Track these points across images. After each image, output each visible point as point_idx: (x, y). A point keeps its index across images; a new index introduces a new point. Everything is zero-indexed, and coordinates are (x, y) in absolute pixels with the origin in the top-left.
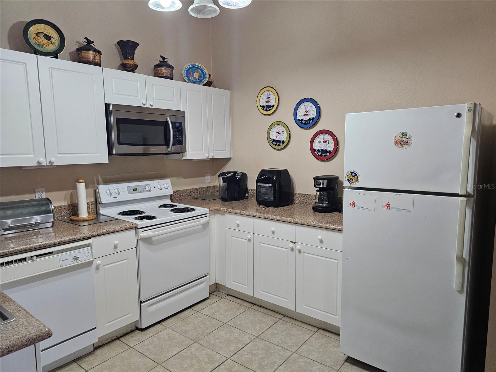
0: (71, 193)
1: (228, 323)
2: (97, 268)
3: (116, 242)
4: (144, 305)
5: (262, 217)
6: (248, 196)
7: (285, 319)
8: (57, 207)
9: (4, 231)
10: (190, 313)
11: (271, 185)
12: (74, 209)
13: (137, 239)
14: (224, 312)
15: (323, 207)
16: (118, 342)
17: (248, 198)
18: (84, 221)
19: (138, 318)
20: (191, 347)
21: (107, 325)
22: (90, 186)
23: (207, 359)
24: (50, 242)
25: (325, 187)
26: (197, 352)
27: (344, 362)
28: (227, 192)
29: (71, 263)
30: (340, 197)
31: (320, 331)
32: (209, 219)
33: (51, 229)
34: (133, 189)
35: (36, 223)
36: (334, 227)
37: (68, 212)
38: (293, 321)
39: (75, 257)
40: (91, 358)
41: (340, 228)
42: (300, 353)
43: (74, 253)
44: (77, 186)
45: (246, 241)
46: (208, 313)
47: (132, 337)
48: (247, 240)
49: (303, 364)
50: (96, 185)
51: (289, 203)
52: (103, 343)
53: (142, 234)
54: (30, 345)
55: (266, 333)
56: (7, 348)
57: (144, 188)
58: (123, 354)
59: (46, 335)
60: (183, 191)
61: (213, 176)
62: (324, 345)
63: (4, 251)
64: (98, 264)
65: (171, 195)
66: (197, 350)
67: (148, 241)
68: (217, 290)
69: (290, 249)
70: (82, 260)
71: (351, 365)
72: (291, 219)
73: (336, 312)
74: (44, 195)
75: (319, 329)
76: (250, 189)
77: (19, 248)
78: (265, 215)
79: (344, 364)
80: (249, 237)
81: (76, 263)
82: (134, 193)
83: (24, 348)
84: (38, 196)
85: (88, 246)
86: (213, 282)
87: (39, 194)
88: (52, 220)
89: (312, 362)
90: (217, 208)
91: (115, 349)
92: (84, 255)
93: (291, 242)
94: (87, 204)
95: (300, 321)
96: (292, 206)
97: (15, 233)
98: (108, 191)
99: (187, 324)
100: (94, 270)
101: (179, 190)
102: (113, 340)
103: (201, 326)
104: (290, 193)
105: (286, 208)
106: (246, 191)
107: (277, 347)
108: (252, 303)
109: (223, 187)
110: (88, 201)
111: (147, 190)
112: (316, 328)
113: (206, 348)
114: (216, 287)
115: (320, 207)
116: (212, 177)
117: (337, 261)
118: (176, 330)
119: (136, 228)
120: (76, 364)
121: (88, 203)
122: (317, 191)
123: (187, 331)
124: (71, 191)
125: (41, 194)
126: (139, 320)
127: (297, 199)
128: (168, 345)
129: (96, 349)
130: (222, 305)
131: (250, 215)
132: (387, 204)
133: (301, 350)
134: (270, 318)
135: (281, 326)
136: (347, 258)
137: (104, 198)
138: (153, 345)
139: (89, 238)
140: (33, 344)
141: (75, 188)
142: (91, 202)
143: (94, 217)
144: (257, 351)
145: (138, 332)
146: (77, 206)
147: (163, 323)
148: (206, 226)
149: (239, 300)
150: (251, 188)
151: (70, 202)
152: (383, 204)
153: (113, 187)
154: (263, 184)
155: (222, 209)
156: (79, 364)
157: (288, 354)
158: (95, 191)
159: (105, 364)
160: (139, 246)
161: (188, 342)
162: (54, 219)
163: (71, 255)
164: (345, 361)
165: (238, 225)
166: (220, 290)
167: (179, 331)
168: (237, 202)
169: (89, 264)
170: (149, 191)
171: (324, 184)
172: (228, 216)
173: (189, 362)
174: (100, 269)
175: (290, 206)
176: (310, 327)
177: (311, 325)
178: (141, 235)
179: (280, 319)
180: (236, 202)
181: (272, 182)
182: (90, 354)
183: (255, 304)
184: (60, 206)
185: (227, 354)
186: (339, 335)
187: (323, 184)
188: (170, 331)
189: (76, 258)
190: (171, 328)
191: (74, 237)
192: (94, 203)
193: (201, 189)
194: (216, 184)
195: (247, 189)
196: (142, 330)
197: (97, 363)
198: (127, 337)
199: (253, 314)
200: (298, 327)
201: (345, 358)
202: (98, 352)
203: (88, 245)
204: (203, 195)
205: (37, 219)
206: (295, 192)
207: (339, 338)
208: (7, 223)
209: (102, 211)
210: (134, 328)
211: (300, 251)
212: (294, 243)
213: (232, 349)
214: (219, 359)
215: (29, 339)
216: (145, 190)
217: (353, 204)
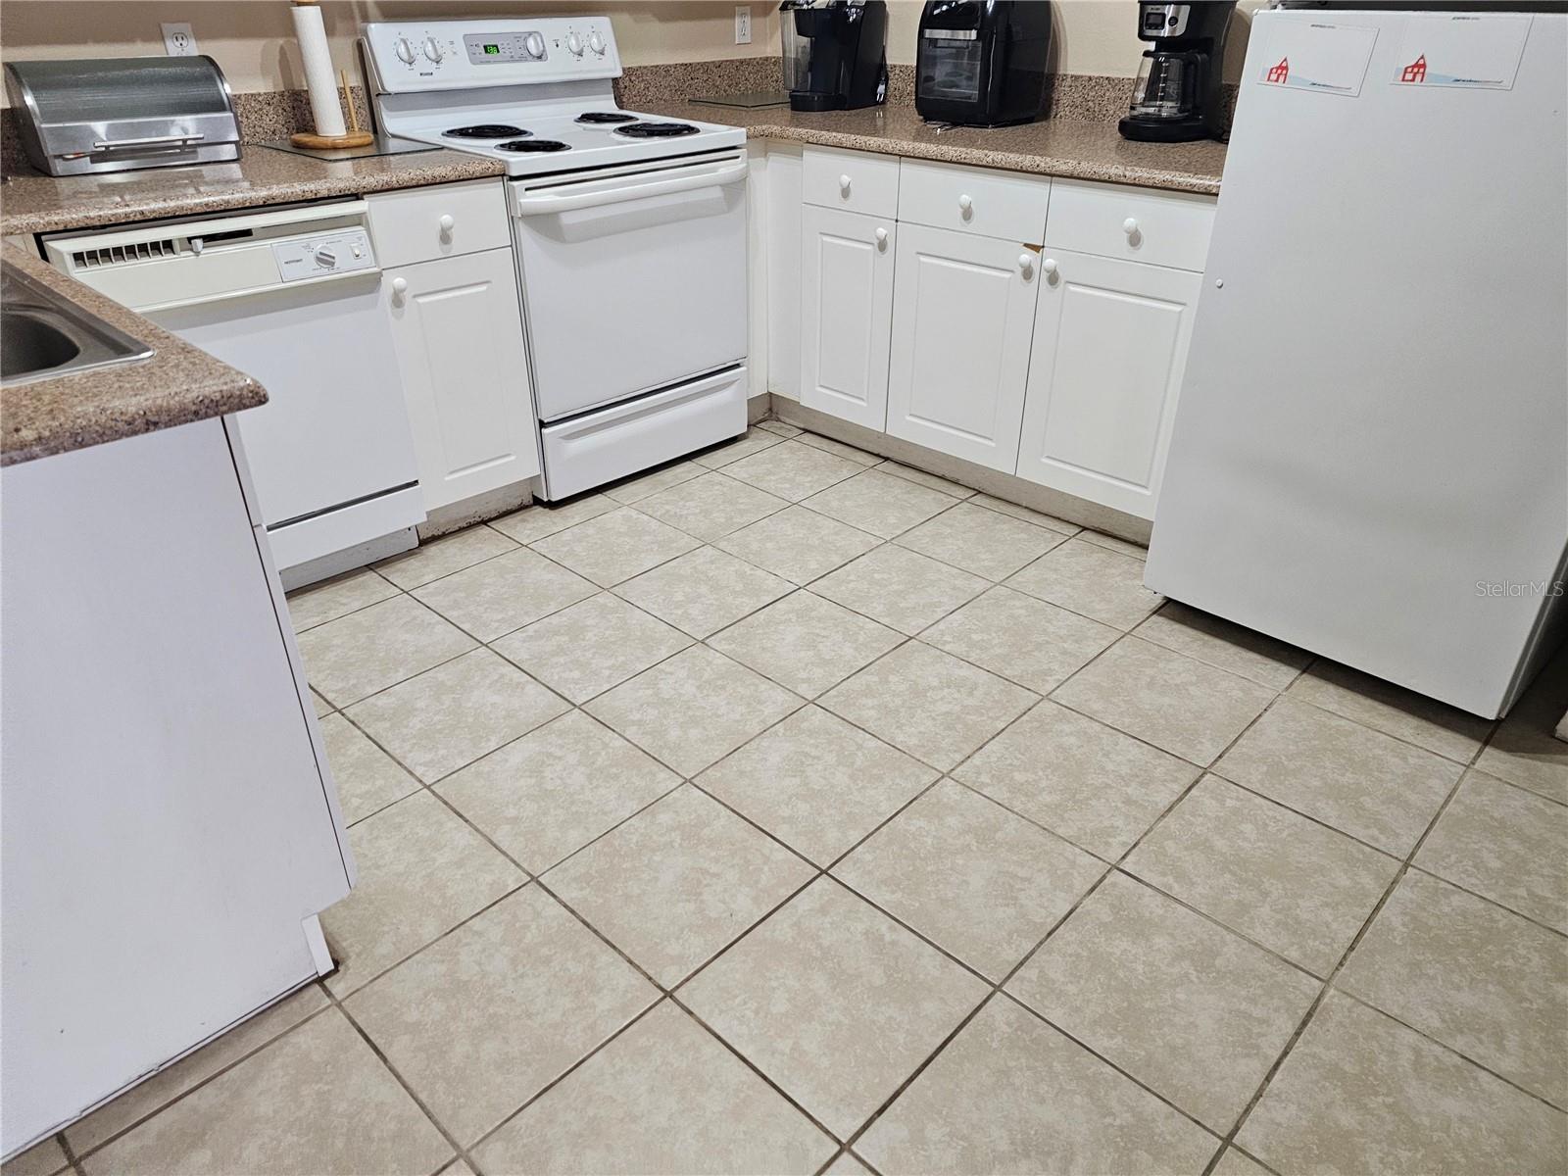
0: (282, 48)
1: (802, 503)
2: (397, 300)
3: (446, 219)
4: (549, 434)
5: (930, 155)
6: (885, 95)
7: (978, 499)
8: (243, 98)
9: (92, 162)
10: (689, 472)
11: (973, 34)
12: (298, 107)
13: (512, 217)
14: (791, 474)
15: (1158, 119)
16: (484, 531)
17: (883, 103)
18: (335, 148)
19: (537, 471)
20: (694, 555)
21: (447, 479)
22: (340, 25)
23: (741, 586)
24: (238, 196)
25: (1178, 34)
26: (713, 566)
27: (1151, 615)
28: (809, 75)
29: (312, 273)
30: (1230, 85)
31: (1087, 535)
32: (748, 167)
33: (235, 166)
34: (485, 47)
35: (185, 141)
36: (1189, 180)
37: (282, 121)
38: (1004, 507)
39: (321, 253)
40: (413, 563)
41: (1209, 186)
42: (1016, 586)
43: (320, 241)
44: (296, 18)
45: (868, 247)
46: (743, 475)
47: (524, 521)
48: (872, 244)
49: (1023, 612)
50: (359, 24)
51: (1033, 114)
52: (444, 530)
53: (525, 200)
54: (207, 416)
55: (916, 532)
56: (142, 413)
57: (522, 43)
58: (503, 561)
59: (250, 395)
60: (655, 70)
61: (759, 16)
62: (1094, 570)
63: (101, 213)
64: (396, 287)
65: (615, 80)
66: (712, 562)
67: (545, 222)
68: (770, 416)
69: (1019, 271)
70: (347, 267)
71: (1172, 622)
72: (1037, 158)
73: (1149, 479)
74: (192, 48)
75: (1085, 529)
76: (895, 66)
77: (145, 207)
78: (945, 148)
79: (1148, 618)
80: (882, 232)
81: (326, 275)
82: (489, 62)
83: (192, 421)
84: (174, 49)
85: (359, 224)
86: (759, 390)
87: (178, 44)
88: (234, 137)
89: (1049, 609)
90: (776, 129)
91: (480, 545)
92: (349, 251)
93: (1026, 245)
94: (340, 94)
95: (1026, 508)
96: (1044, 123)
97: (128, 171)
98: (402, 49)
99: (682, 499)
100: (389, 309)
101: (645, 67)
102: (470, 526)
103: (721, 507)
104: (1043, 73)
105: (1020, 129)
106: (881, 72)
107: (945, 568)
108: (878, 455)
109: (797, 60)
110: (342, 86)
111: (534, 51)
112: (1072, 526)
113: (737, 560)
114: (767, 406)
115: (1147, 117)
116: (760, 20)
117: (1178, 308)
118: (650, 513)
119: (503, 175)
120: (374, 574)
121: (342, 92)
122: (1147, 54)
123: (681, 516)
124: (281, 41)
125: (184, 43)
126: (539, 476)
127: (1064, 100)
128: (627, 547)
129: (424, 542)
130: (787, 456)
131: (890, 150)
132: (1416, 65)
133: (1020, 579)
134: (932, 495)
135: (963, 517)
136: (1219, 282)
137: (393, 76)
138: (584, 544)
139: (357, 196)
140: (216, 414)
141: (290, 29)
142: (352, 89)
143: (365, 137)
144: (886, 576)
145: (539, 509)
146: (308, 99)
147: (613, 493)
148: (735, 189)
149: (839, 447)
150: (901, 64)
151: (281, 82)
152: (1400, 66)
153: (417, 32)
154: (944, 31)
155: (792, 131)
156: (384, 575)
157: (979, 586)
158: (360, 46)
159: (455, 578)
160: (520, 244)
161: (686, 542)
162: (240, 133)
163: (308, 246)
164: (1154, 613)
165: (846, 192)
166: (782, 418)
167: (659, 513)
168: (847, 113)
169: (368, 284)
170: (540, 58)
171: (1176, 22)
172: (813, 158)
173: (687, 589)
174: (405, 307)
175: (1036, 124)
176: (1057, 522)
177: (1059, 519)
178: (522, 200)
179: (963, 501)
180: (841, 113)
181: (978, 25)
182: (410, 553)
183: (886, 459)
184: (252, 95)
185: (797, 577)
186: (1146, 547)
187: (1174, 21)
188: (634, 514)
189: (325, 260)
190: (634, 506)
191: (310, 187)
192: (362, 93)
193: (719, 65)
194: (772, 49)
195: (882, 66)
196: (553, 505)
197: (432, 577)
198: (510, 520)
199: (879, 483)
200: (1016, 522)
201: (1154, 605)
202: (433, 550)
203: (358, 220)
204: (725, 91)
205: (185, 127)
206: (1061, 72)
207: (1144, 555)
208: (93, 134)
209: (393, 122)
210: (528, 500)
211: (1053, 279)
212: (1036, 248)
213: (813, 565)
214: (773, 587)
215: (201, 398)
216: (526, 53)
217: (1282, 69)
